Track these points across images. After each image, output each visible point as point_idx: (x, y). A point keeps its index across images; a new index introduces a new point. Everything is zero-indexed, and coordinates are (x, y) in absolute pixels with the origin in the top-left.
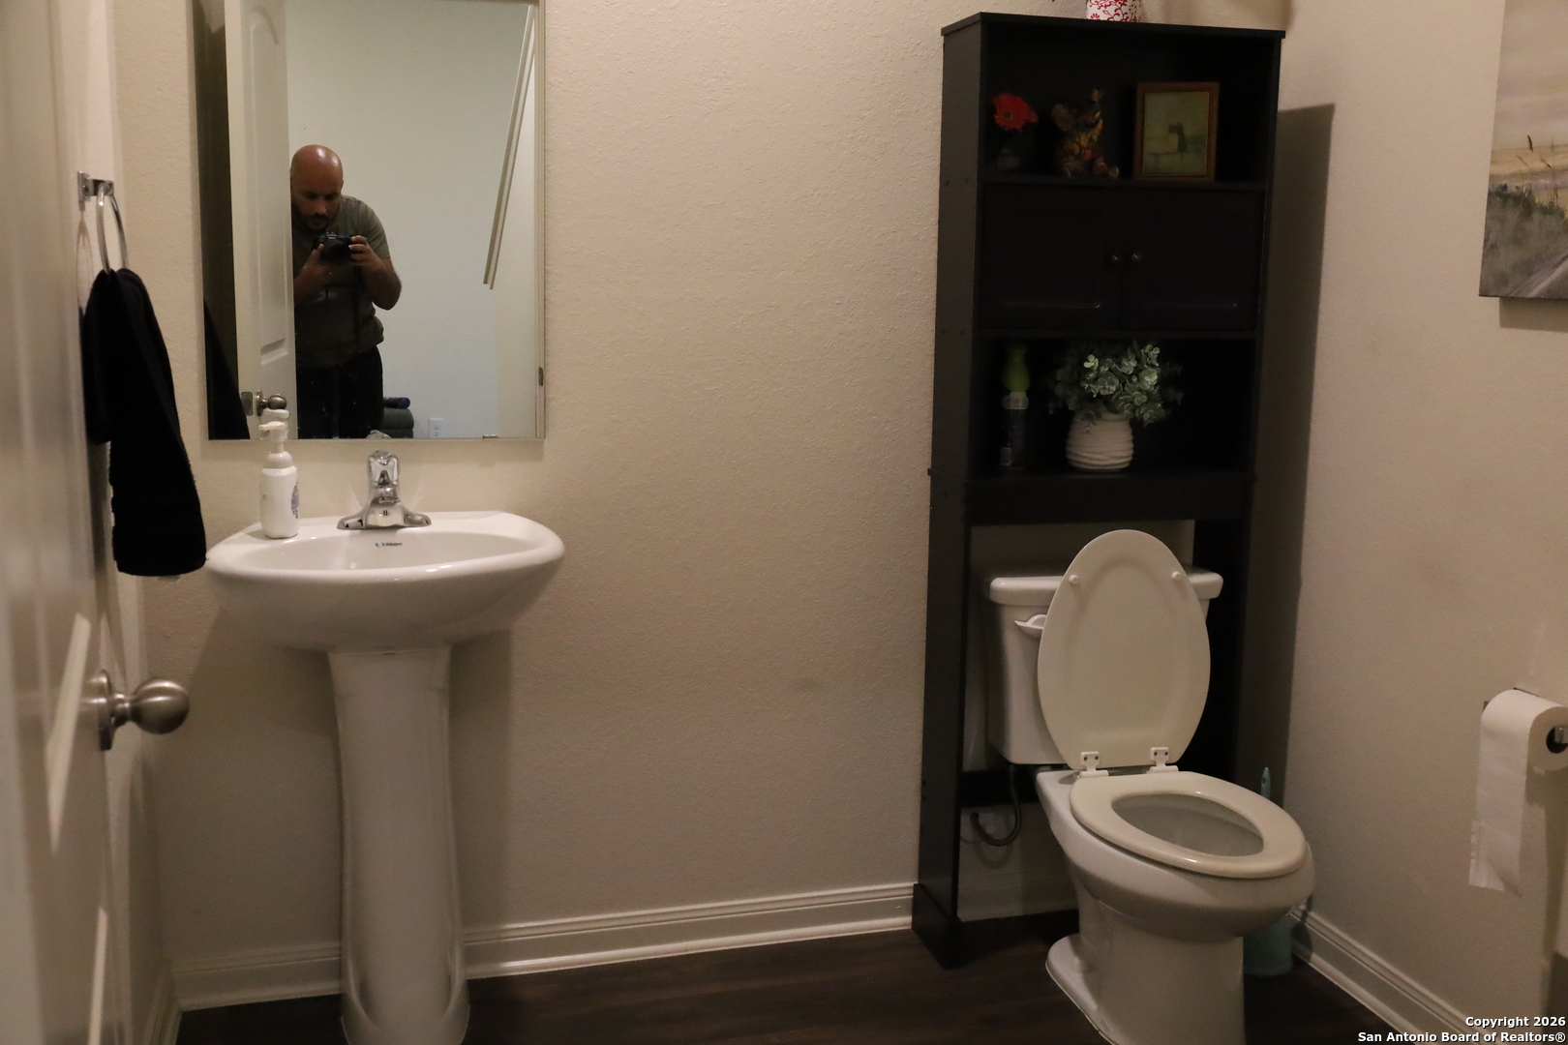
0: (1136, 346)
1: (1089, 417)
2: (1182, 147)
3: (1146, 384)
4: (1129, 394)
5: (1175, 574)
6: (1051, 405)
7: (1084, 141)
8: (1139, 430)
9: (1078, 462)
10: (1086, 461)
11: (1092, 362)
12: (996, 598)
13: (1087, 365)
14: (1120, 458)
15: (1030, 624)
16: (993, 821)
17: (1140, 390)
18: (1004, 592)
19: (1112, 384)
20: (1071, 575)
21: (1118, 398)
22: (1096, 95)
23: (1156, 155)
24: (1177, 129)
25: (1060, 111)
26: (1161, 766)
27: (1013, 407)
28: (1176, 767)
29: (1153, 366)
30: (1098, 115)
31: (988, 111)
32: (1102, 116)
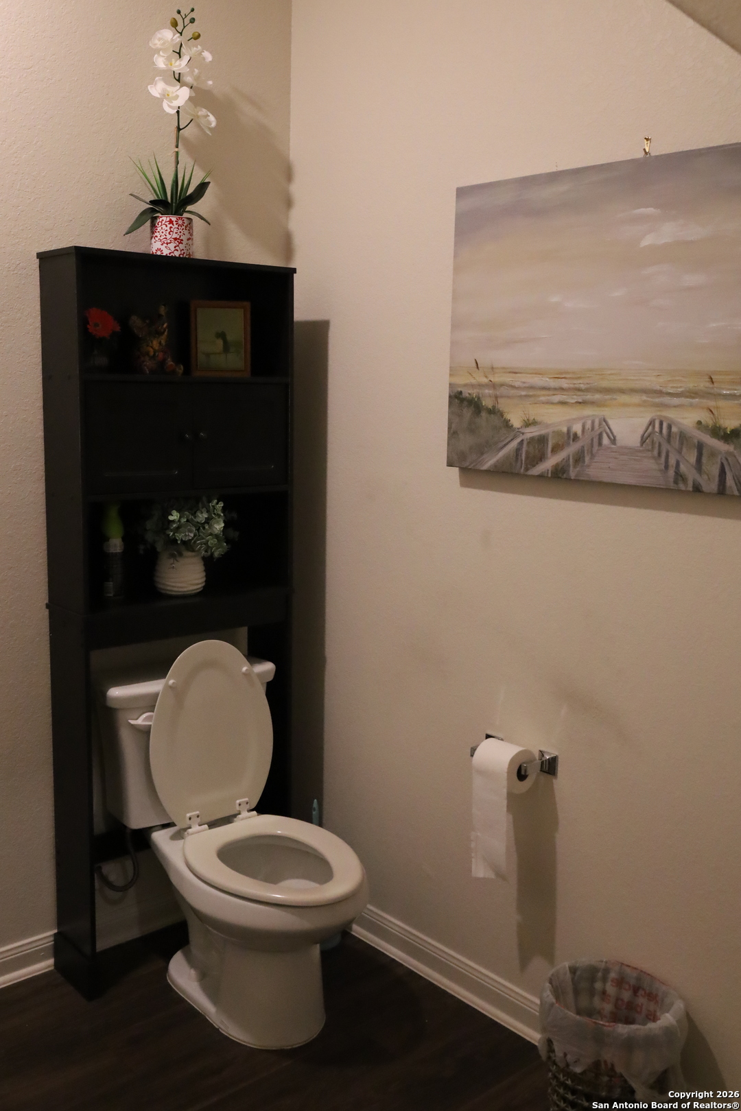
0: (204, 499)
1: (173, 556)
2: (226, 348)
3: (215, 529)
4: (203, 539)
5: (244, 669)
6: (142, 547)
7: (155, 344)
8: (209, 564)
9: (163, 589)
10: (169, 588)
11: (174, 516)
12: (111, 704)
13: (171, 518)
14: (198, 584)
15: (140, 721)
16: (113, 871)
17: (211, 534)
18: (117, 699)
19: (190, 531)
20: (170, 680)
21: (195, 542)
22: (162, 310)
23: (208, 355)
24: (222, 335)
25: (136, 321)
26: (245, 814)
27: (112, 550)
28: (255, 813)
29: (219, 516)
30: (165, 325)
31: (84, 323)
32: (168, 327)
